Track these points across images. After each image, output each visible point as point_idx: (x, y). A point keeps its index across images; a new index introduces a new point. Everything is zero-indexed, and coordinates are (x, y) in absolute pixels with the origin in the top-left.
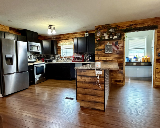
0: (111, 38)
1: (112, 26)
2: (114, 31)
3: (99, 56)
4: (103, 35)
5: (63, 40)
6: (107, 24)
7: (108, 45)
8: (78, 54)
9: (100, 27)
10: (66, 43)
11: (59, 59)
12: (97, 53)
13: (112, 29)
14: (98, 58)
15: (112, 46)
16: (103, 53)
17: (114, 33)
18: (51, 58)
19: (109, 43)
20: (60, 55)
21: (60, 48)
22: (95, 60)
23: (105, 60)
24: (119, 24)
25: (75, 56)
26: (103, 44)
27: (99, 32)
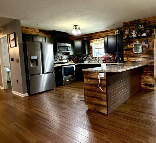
0: (139, 35)
1: (141, 22)
2: (143, 27)
3: (128, 56)
4: (131, 33)
5: (94, 39)
6: (135, 20)
7: (137, 44)
8: (109, 54)
9: (128, 24)
10: (97, 43)
11: (91, 59)
12: (126, 53)
13: (141, 25)
14: (127, 59)
15: (141, 45)
16: (132, 53)
17: (143, 30)
18: (83, 59)
19: (137, 41)
20: (92, 56)
21: (92, 48)
22: (124, 61)
23: (134, 61)
24: (148, 19)
25: (107, 57)
26: (132, 42)
27: (127, 30)
